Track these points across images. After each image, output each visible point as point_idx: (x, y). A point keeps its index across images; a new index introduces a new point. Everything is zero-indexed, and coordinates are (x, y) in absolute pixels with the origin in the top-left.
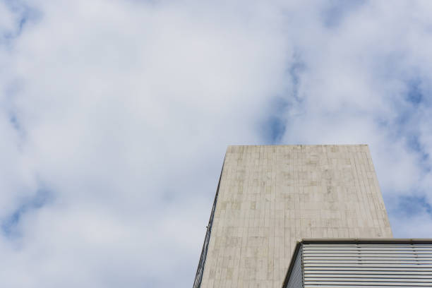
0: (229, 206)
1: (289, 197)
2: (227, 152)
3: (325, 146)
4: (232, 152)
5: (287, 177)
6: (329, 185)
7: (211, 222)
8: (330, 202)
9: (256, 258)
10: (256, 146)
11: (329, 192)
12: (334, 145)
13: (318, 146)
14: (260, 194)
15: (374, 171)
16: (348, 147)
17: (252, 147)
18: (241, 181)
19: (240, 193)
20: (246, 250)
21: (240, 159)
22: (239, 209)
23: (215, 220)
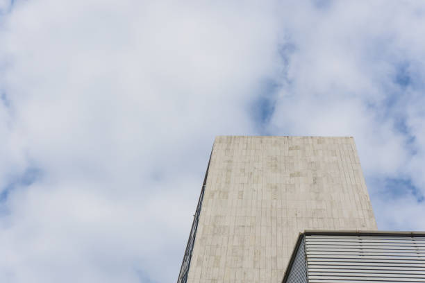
0: (216, 195)
1: (276, 187)
2: (215, 142)
3: (312, 137)
4: (220, 142)
5: (273, 168)
6: (315, 176)
7: (198, 211)
8: (316, 193)
9: (243, 246)
10: (243, 137)
11: (315, 183)
12: (320, 137)
13: (304, 138)
14: (248, 183)
15: (359, 163)
16: (334, 139)
17: (239, 137)
18: (229, 170)
19: (228, 183)
20: (234, 238)
21: (227, 149)
22: (227, 198)
23: (203, 209)
